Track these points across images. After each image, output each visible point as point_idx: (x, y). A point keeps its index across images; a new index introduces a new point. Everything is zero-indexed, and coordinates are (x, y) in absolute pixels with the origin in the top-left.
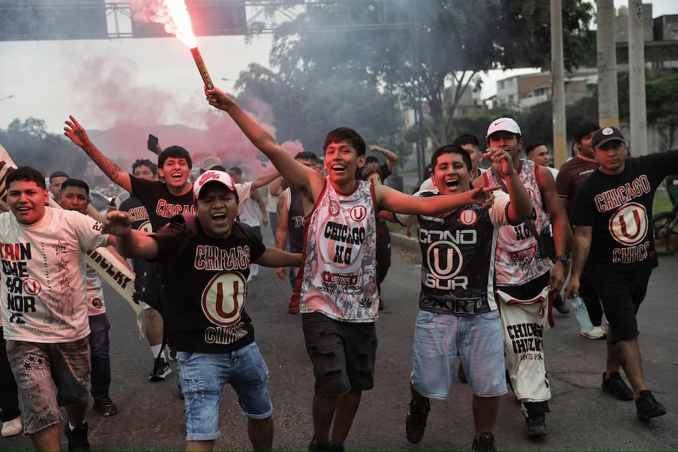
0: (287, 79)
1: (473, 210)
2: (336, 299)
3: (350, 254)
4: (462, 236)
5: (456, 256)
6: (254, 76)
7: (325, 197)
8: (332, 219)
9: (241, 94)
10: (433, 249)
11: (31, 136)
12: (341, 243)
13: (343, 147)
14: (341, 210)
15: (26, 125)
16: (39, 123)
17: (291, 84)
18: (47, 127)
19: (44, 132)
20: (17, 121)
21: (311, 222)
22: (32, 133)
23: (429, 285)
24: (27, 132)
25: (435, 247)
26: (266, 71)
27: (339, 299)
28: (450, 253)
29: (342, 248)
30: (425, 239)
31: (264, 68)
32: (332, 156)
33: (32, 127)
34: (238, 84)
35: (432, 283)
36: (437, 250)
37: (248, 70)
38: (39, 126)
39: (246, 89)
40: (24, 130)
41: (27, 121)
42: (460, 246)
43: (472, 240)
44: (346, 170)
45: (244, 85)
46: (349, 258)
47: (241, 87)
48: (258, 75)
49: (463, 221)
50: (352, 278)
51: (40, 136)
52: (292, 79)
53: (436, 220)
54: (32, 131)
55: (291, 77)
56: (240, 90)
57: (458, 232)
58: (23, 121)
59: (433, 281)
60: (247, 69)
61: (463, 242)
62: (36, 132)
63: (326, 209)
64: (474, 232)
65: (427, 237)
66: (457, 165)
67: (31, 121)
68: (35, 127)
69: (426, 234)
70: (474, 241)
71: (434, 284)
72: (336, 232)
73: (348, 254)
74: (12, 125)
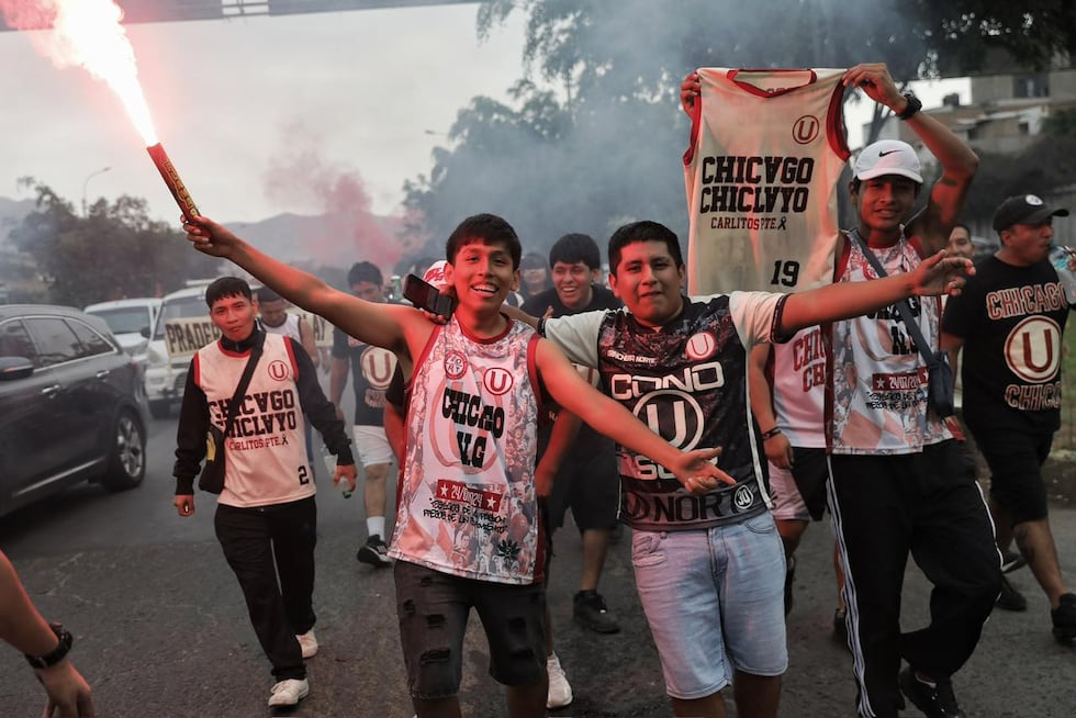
0: (537, 120)
1: (704, 331)
2: (456, 533)
3: (483, 449)
4: (696, 376)
5: (690, 413)
6: (481, 118)
7: (437, 344)
8: (450, 384)
9: (461, 148)
10: (645, 406)
11: (125, 226)
12: (466, 429)
13: (498, 253)
14: (469, 367)
15: (116, 208)
16: (138, 204)
17: (542, 129)
18: (149, 210)
19: (145, 218)
20: (102, 202)
21: (414, 392)
22: (126, 221)
23: (645, 477)
24: (118, 220)
25: (649, 402)
26: (502, 109)
27: (460, 533)
28: (679, 407)
29: (469, 437)
30: (629, 391)
31: (497, 103)
32: (475, 266)
33: (126, 211)
34: (455, 131)
35: (649, 472)
36: (654, 406)
37: (472, 107)
38: (136, 209)
39: (468, 138)
40: (114, 215)
41: (119, 201)
42: (695, 394)
43: (716, 380)
44: (497, 293)
45: (466, 132)
46: (482, 455)
47: (460, 135)
48: (488, 114)
49: (693, 355)
50: (486, 496)
51: (140, 225)
52: (545, 120)
53: (639, 359)
54: (127, 217)
55: (542, 116)
56: (458, 141)
57: (687, 371)
58: (112, 202)
59: (651, 467)
60: (468, 105)
61: (700, 387)
62: (133, 218)
63: (439, 365)
64: (717, 365)
65: (630, 387)
66: (659, 262)
67: (125, 201)
68: (132, 211)
69: (629, 382)
70: (720, 382)
71: (654, 471)
72: (457, 407)
73: (480, 448)
74: (94, 208)
